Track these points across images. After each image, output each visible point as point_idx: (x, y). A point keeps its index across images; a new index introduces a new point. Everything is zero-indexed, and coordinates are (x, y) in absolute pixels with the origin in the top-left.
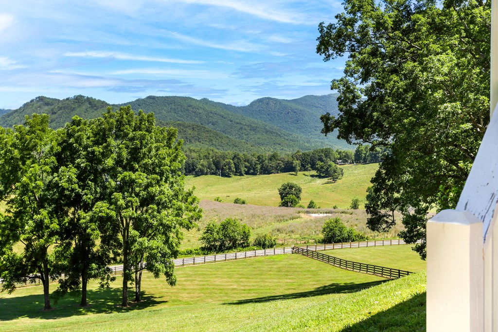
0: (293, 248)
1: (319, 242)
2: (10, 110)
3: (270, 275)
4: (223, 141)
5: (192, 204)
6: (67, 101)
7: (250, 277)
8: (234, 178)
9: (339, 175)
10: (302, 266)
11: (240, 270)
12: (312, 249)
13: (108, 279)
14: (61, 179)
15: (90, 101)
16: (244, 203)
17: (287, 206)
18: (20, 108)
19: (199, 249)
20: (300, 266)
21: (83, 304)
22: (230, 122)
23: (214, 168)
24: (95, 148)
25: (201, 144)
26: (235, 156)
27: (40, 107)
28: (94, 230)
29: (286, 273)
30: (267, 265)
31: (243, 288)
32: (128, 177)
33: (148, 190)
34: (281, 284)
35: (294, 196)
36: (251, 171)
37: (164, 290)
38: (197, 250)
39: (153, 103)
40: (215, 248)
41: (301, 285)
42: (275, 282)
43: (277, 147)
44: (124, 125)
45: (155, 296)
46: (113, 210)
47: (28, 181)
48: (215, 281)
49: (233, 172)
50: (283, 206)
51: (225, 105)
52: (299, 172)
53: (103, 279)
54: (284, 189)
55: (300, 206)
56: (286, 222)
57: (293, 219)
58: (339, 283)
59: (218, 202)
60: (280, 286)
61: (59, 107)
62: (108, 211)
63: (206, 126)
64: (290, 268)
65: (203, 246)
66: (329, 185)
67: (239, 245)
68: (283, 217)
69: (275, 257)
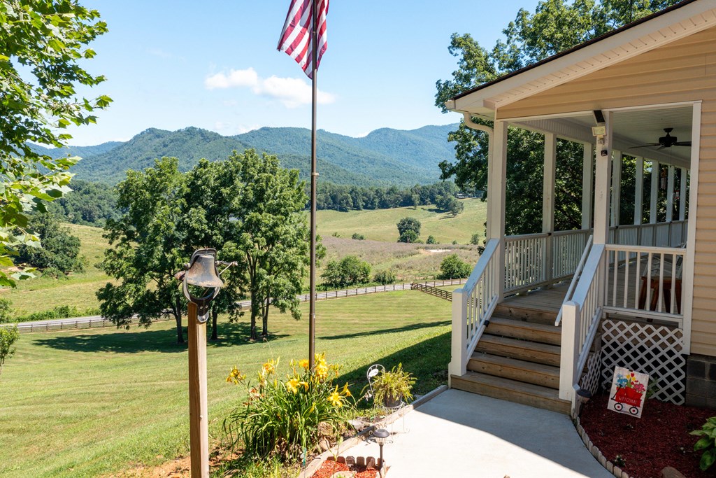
0: (412, 285)
1: (438, 278)
2: (120, 142)
3: (390, 310)
4: (340, 174)
6: (179, 133)
7: (371, 312)
8: (351, 212)
9: (459, 209)
11: (361, 305)
12: (431, 284)
13: (237, 314)
14: (191, 220)
15: (202, 133)
16: (362, 238)
17: (406, 241)
18: (130, 141)
19: (321, 285)
20: (419, 302)
22: (346, 154)
23: (332, 202)
24: (223, 190)
26: (353, 190)
27: (150, 139)
29: (405, 308)
30: (387, 301)
31: (364, 322)
33: (274, 230)
34: (401, 319)
35: (413, 231)
36: (369, 205)
37: (289, 325)
39: (268, 134)
40: (336, 284)
42: (395, 317)
43: (396, 180)
44: (249, 167)
47: (160, 222)
48: (337, 316)
49: (350, 206)
50: (402, 241)
51: (342, 136)
52: (418, 206)
53: (231, 314)
54: (403, 224)
55: (419, 242)
56: (405, 258)
57: (412, 255)
59: (335, 238)
61: (170, 139)
62: (237, 251)
63: (323, 159)
64: (410, 303)
65: (324, 282)
66: (449, 219)
67: (360, 281)
68: (402, 253)
69: (395, 292)
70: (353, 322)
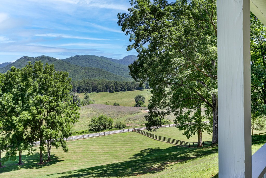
0: (133, 129)
2: (11, 63)
3: (119, 144)
4: (111, 76)
5: (75, 110)
6: (38, 58)
7: (109, 145)
8: (115, 93)
10: (135, 138)
11: (105, 141)
13: (32, 150)
14: (3, 100)
15: (48, 58)
16: (118, 105)
17: (138, 106)
18: (15, 62)
19: (87, 130)
20: (134, 139)
21: (20, 163)
22: (114, 67)
23: (106, 88)
24: (21, 83)
25: (100, 77)
26: (115, 83)
27: (24, 61)
28: (20, 126)
29: (127, 143)
30: (119, 138)
32: (38, 98)
33: (50, 105)
35: (141, 101)
36: (123, 90)
37: (64, 154)
38: (86, 131)
39: (78, 58)
40: (96, 130)
41: (132, 149)
42: (120, 148)
45: (59, 157)
46: (30, 116)
48: (91, 148)
49: (114, 90)
50: (135, 106)
51: (112, 59)
52: (145, 90)
53: (29, 150)
54: (137, 98)
55: (144, 106)
56: (134, 115)
57: (138, 113)
58: (152, 148)
60: (123, 150)
61: (33, 61)
62: (28, 116)
63: (103, 69)
64: (130, 139)
65: (90, 129)
67: (107, 128)
68: (133, 112)
69: (124, 133)
70: (97, 151)
